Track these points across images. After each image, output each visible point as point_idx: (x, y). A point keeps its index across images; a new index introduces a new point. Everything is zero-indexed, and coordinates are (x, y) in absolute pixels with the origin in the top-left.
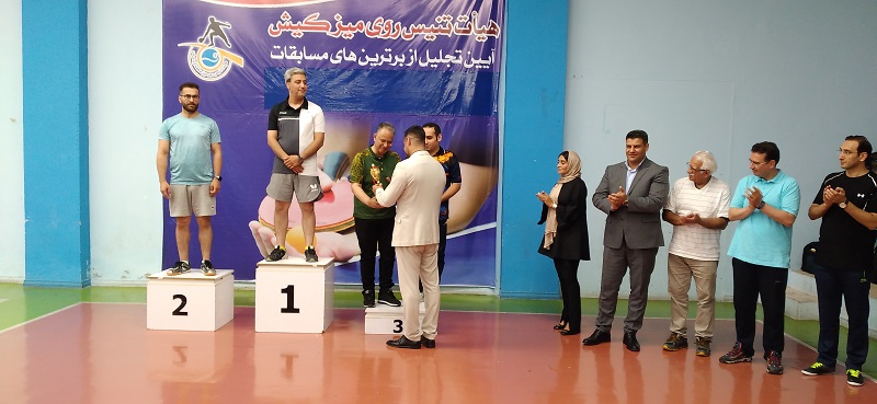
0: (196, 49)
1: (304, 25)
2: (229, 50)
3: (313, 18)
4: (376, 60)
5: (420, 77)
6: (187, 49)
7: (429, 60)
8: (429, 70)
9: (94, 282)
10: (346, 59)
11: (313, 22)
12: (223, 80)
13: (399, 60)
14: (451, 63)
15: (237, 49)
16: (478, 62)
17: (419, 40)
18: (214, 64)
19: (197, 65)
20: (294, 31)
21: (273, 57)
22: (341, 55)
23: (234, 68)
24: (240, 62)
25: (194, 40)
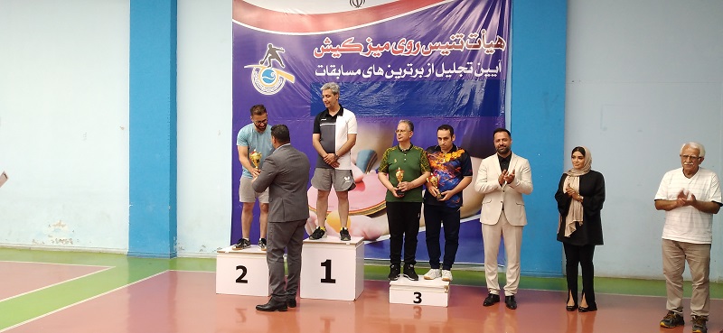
0: (258, 70)
1: (342, 48)
2: (284, 70)
3: (348, 43)
4: (400, 73)
5: (437, 86)
6: (251, 70)
7: (444, 72)
8: (444, 80)
9: (179, 254)
10: (376, 74)
11: (349, 45)
12: (279, 94)
13: (420, 73)
14: (463, 74)
15: (289, 69)
16: (487, 71)
17: (435, 55)
18: (271, 81)
19: (259, 82)
20: (334, 53)
21: (317, 74)
22: (372, 70)
23: (287, 83)
24: (292, 79)
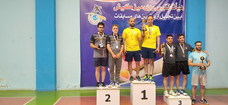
0: (91, 15)
1: (124, 7)
2: (102, 15)
3: (127, 5)
6: (88, 15)
7: (163, 17)
8: (163, 20)
9: (58, 89)
15: (104, 15)
17: (160, 11)
18: (96, 20)
19: (91, 20)
20: (121, 9)
21: (115, 17)
22: (136, 16)
24: (105, 19)
25: (90, 12)
